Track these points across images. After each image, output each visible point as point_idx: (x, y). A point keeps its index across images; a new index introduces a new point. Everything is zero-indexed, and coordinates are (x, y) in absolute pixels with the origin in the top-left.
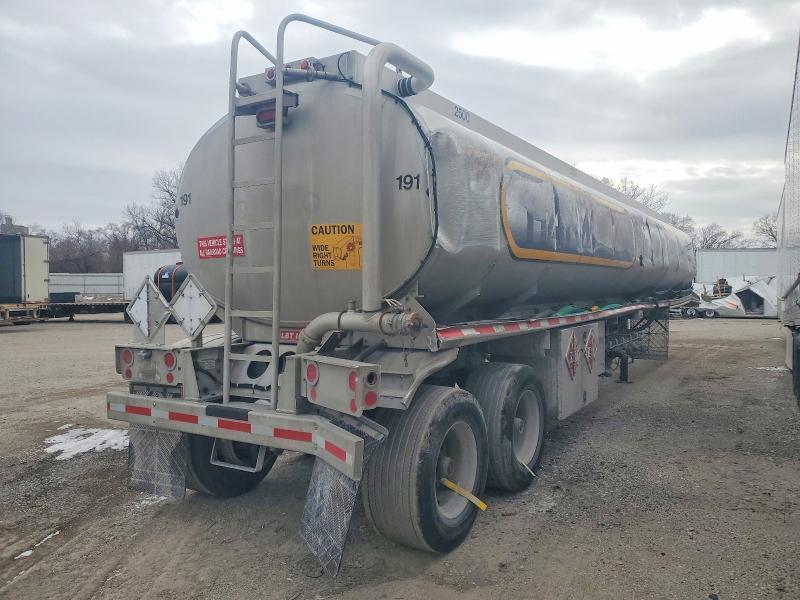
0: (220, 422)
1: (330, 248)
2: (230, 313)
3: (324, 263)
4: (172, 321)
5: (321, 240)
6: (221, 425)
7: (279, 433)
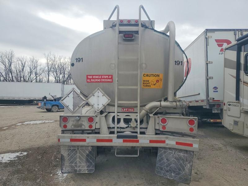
0: (124, 140)
1: (150, 82)
2: (117, 102)
3: (147, 86)
4: (88, 104)
5: (147, 78)
6: (124, 141)
7: (151, 141)
